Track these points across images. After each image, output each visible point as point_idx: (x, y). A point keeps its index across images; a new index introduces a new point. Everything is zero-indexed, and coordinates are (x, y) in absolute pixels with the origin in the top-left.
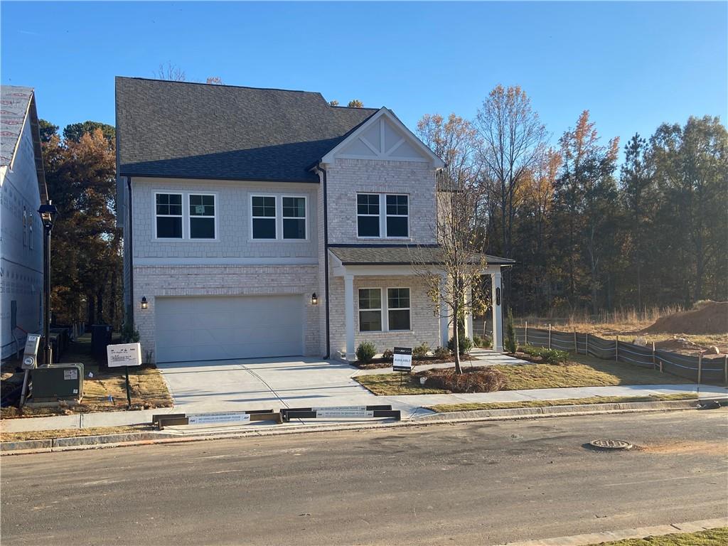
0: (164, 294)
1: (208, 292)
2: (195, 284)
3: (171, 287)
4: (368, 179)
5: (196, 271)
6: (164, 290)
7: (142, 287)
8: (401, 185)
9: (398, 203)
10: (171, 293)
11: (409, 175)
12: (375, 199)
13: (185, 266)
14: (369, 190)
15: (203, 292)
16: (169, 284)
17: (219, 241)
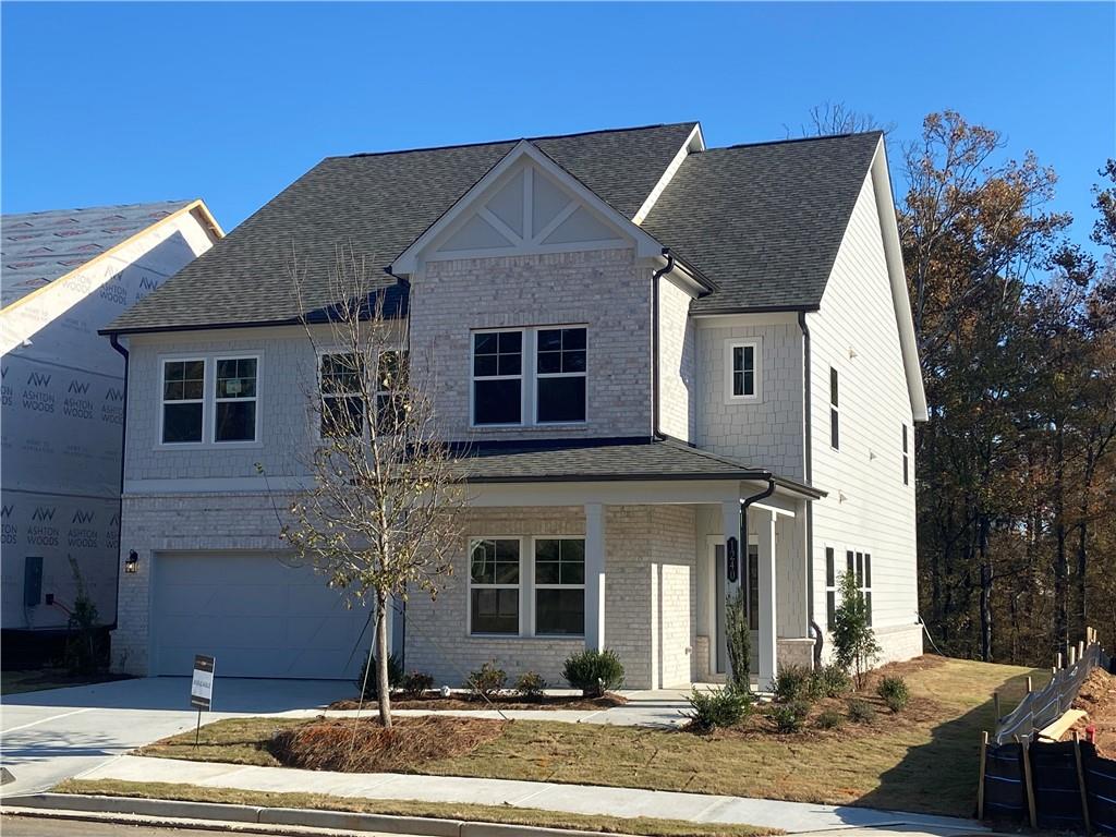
0: (165, 547)
1: (235, 544)
2: (215, 528)
3: (177, 534)
4: (495, 299)
5: (216, 503)
6: (166, 540)
7: (133, 534)
8: (568, 305)
9: (565, 347)
10: (178, 545)
11: (588, 281)
12: (513, 341)
13: (198, 495)
14: (498, 323)
15: (227, 544)
16: (174, 529)
17: (262, 446)
